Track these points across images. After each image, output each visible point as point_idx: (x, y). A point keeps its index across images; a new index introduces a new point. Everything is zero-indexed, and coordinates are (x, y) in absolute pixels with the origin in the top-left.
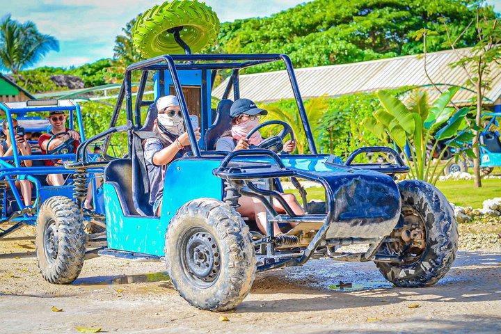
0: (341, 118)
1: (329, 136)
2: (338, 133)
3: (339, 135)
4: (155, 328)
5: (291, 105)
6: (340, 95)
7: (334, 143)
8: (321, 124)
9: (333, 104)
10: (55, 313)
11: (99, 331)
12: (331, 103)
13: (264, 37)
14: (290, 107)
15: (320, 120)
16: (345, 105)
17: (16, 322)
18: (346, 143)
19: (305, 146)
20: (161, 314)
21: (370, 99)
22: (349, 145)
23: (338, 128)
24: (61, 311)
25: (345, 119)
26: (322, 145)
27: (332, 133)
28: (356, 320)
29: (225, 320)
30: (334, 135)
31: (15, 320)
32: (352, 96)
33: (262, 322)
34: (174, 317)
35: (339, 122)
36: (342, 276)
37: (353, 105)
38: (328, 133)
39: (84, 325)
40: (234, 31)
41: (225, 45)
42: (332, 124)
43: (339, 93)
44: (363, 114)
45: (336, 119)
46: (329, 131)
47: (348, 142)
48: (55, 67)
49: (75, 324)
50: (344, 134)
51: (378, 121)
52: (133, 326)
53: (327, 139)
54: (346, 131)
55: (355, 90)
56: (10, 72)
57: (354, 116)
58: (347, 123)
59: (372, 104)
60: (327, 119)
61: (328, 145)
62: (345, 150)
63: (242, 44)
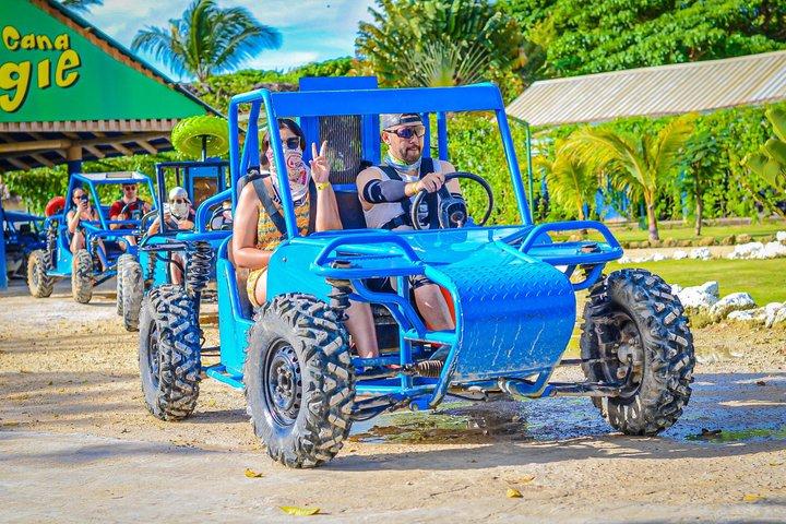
0: (714, 146)
1: (694, 176)
2: (709, 171)
3: (711, 174)
4: (405, 507)
5: (634, 125)
6: (713, 109)
7: (703, 187)
8: (681, 157)
9: (701, 124)
10: (252, 480)
11: (316, 513)
12: (698, 123)
13: (590, 17)
14: (632, 130)
15: (680, 150)
16: (719, 127)
17: (189, 495)
18: (722, 186)
19: (655, 192)
20: (416, 484)
21: (760, 115)
22: (727, 189)
23: (709, 163)
24: (260, 476)
25: (720, 148)
26: (683, 190)
27: (699, 171)
28: (726, 498)
29: (516, 496)
30: (702, 174)
31: (187, 492)
32: (732, 112)
33: (574, 499)
34: (435, 489)
35: (709, 153)
36: (707, 419)
37: (733, 125)
38: (692, 171)
39: (292, 502)
40: (544, 8)
41: (531, 31)
42: (698, 157)
43: (710, 107)
44: (749, 139)
45: (706, 148)
46: (694, 168)
47: (726, 184)
48: (266, 70)
49: (281, 500)
50: (718, 173)
51: (770, 157)
52: (370, 504)
53: (691, 180)
54: (722, 166)
55: (736, 102)
56: (196, 79)
57: (735, 144)
58: (723, 154)
59: (763, 123)
60: (690, 150)
61: (692, 190)
62: (721, 197)
63: (557, 29)
